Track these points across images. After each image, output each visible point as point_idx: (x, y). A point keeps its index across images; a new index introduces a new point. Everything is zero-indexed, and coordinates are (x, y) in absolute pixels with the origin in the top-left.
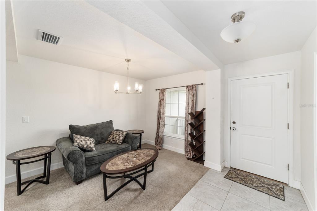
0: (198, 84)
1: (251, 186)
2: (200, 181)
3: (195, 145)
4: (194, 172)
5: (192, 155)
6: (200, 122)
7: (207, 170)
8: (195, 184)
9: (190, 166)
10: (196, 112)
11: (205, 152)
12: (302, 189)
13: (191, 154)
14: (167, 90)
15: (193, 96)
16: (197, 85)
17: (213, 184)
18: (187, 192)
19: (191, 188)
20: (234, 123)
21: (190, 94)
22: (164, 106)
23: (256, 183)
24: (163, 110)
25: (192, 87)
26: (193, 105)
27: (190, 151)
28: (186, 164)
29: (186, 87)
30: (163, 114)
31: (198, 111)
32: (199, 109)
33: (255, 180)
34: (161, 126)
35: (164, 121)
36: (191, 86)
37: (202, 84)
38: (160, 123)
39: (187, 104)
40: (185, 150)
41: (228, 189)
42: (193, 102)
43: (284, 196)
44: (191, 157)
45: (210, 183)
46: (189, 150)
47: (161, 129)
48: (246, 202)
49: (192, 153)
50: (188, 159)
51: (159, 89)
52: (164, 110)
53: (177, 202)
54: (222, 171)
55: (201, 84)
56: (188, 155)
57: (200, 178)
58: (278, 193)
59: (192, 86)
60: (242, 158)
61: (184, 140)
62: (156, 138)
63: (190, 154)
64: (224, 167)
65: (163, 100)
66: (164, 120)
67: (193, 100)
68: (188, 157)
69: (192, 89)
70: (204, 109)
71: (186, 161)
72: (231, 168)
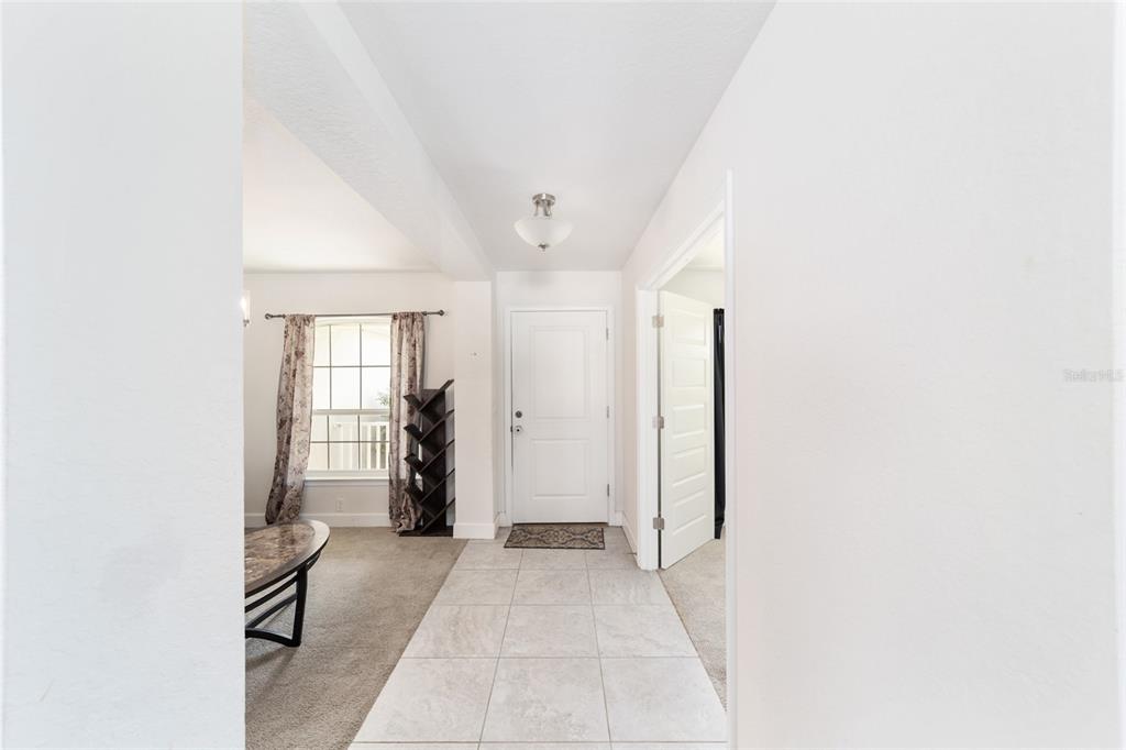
0: (428, 311)
1: (555, 545)
2: (454, 572)
3: (421, 489)
4: (431, 558)
5: (414, 520)
6: (437, 420)
7: (462, 544)
8: (443, 581)
9: (417, 550)
10: (425, 392)
11: (454, 500)
12: (625, 524)
13: (410, 520)
14: (317, 319)
15: (414, 345)
16: (425, 314)
17: (485, 567)
18: (430, 603)
19: (437, 591)
20: (519, 415)
21: (404, 340)
22: (304, 377)
23: (563, 536)
24: (303, 391)
25: (409, 320)
26: (415, 374)
27: (407, 511)
28: (403, 547)
29: (390, 318)
30: (303, 405)
31: (429, 390)
32: (434, 383)
33: (561, 533)
34: (294, 447)
35: (308, 431)
36: (406, 316)
37: (441, 313)
38: (289, 437)
39: (395, 369)
40: (391, 512)
41: (518, 564)
42: (415, 363)
43: (603, 542)
44: (413, 527)
45: (477, 568)
46: (405, 508)
47: (293, 461)
48: (552, 573)
49: (413, 515)
50: (404, 533)
51: (284, 316)
52: (308, 391)
53: (412, 631)
54: (498, 536)
55: (438, 313)
56: (401, 525)
57: (452, 566)
58: (596, 541)
59: (412, 316)
60: (537, 495)
61: (388, 484)
62: (271, 497)
63: (407, 521)
64: (500, 528)
65: (299, 354)
66: (306, 425)
67: (414, 359)
68: (404, 528)
69: (411, 323)
70: (449, 383)
71: (400, 542)
72: (515, 525)
